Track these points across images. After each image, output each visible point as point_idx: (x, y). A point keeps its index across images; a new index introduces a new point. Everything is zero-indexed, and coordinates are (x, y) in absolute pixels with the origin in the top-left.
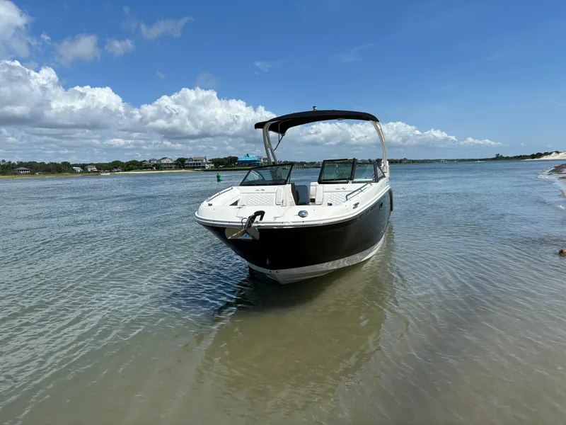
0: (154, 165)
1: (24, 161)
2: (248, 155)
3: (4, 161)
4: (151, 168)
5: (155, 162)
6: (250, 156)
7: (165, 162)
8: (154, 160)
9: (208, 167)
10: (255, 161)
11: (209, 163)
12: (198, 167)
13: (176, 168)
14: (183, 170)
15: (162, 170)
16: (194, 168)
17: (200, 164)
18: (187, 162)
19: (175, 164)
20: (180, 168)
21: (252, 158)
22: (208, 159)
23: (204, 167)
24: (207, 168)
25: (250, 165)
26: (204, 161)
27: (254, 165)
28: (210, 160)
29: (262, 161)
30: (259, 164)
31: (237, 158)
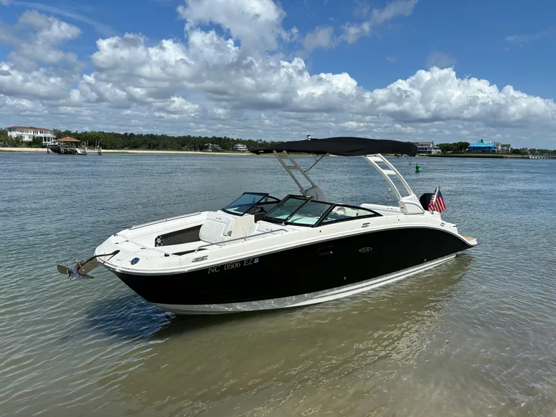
1: (275, 141)
2: (482, 141)
3: (261, 140)
6: (485, 142)
9: (434, 152)
10: (489, 148)
11: (436, 149)
12: (423, 152)
16: (420, 152)
17: (426, 149)
21: (486, 144)
22: (435, 144)
23: (430, 152)
24: (433, 153)
25: (484, 152)
26: (431, 146)
27: (489, 152)
28: (437, 146)
29: (500, 147)
30: (494, 151)
31: (468, 144)
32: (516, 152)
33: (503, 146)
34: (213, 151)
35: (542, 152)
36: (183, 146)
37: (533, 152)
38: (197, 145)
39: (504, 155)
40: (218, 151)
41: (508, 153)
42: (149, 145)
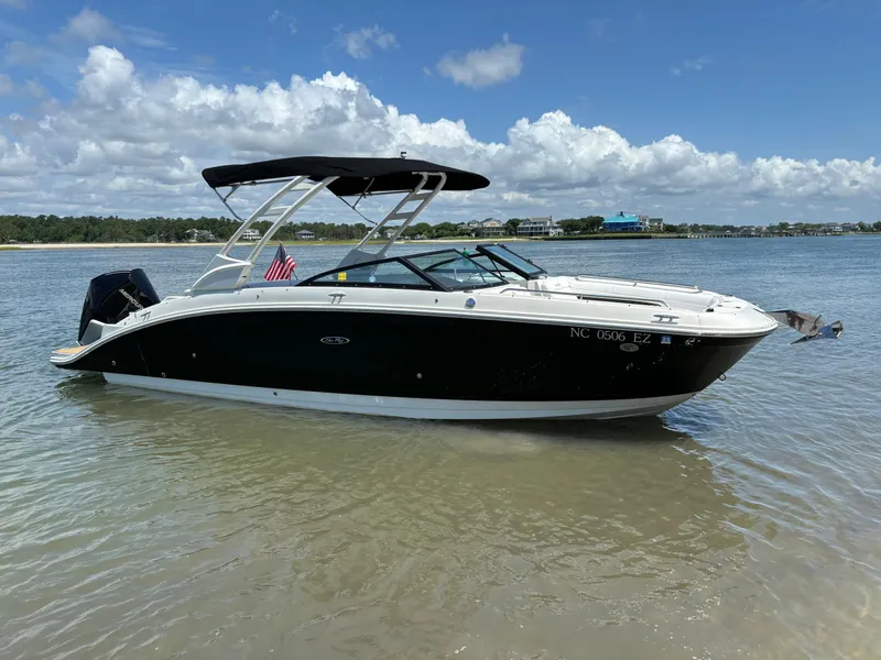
0: (473, 231)
1: (308, 222)
2: (622, 214)
4: (469, 235)
5: (476, 226)
6: (627, 216)
7: (489, 225)
8: (475, 222)
9: (553, 233)
10: (633, 223)
11: (556, 228)
12: (537, 234)
13: (505, 235)
14: (515, 239)
15: (483, 238)
16: (532, 234)
17: (541, 228)
18: (521, 225)
19: (506, 229)
20: (511, 235)
21: (628, 218)
22: (555, 220)
23: (547, 233)
24: (551, 235)
25: (625, 230)
26: (548, 224)
27: (632, 230)
28: (558, 223)
29: (647, 223)
30: (640, 229)
31: (602, 219)
32: (670, 229)
33: (651, 221)
34: (200, 241)
35: (708, 228)
36: (147, 235)
37: (695, 229)
38: (172, 232)
39: (652, 235)
40: (209, 241)
41: (659, 231)
42: (86, 235)
